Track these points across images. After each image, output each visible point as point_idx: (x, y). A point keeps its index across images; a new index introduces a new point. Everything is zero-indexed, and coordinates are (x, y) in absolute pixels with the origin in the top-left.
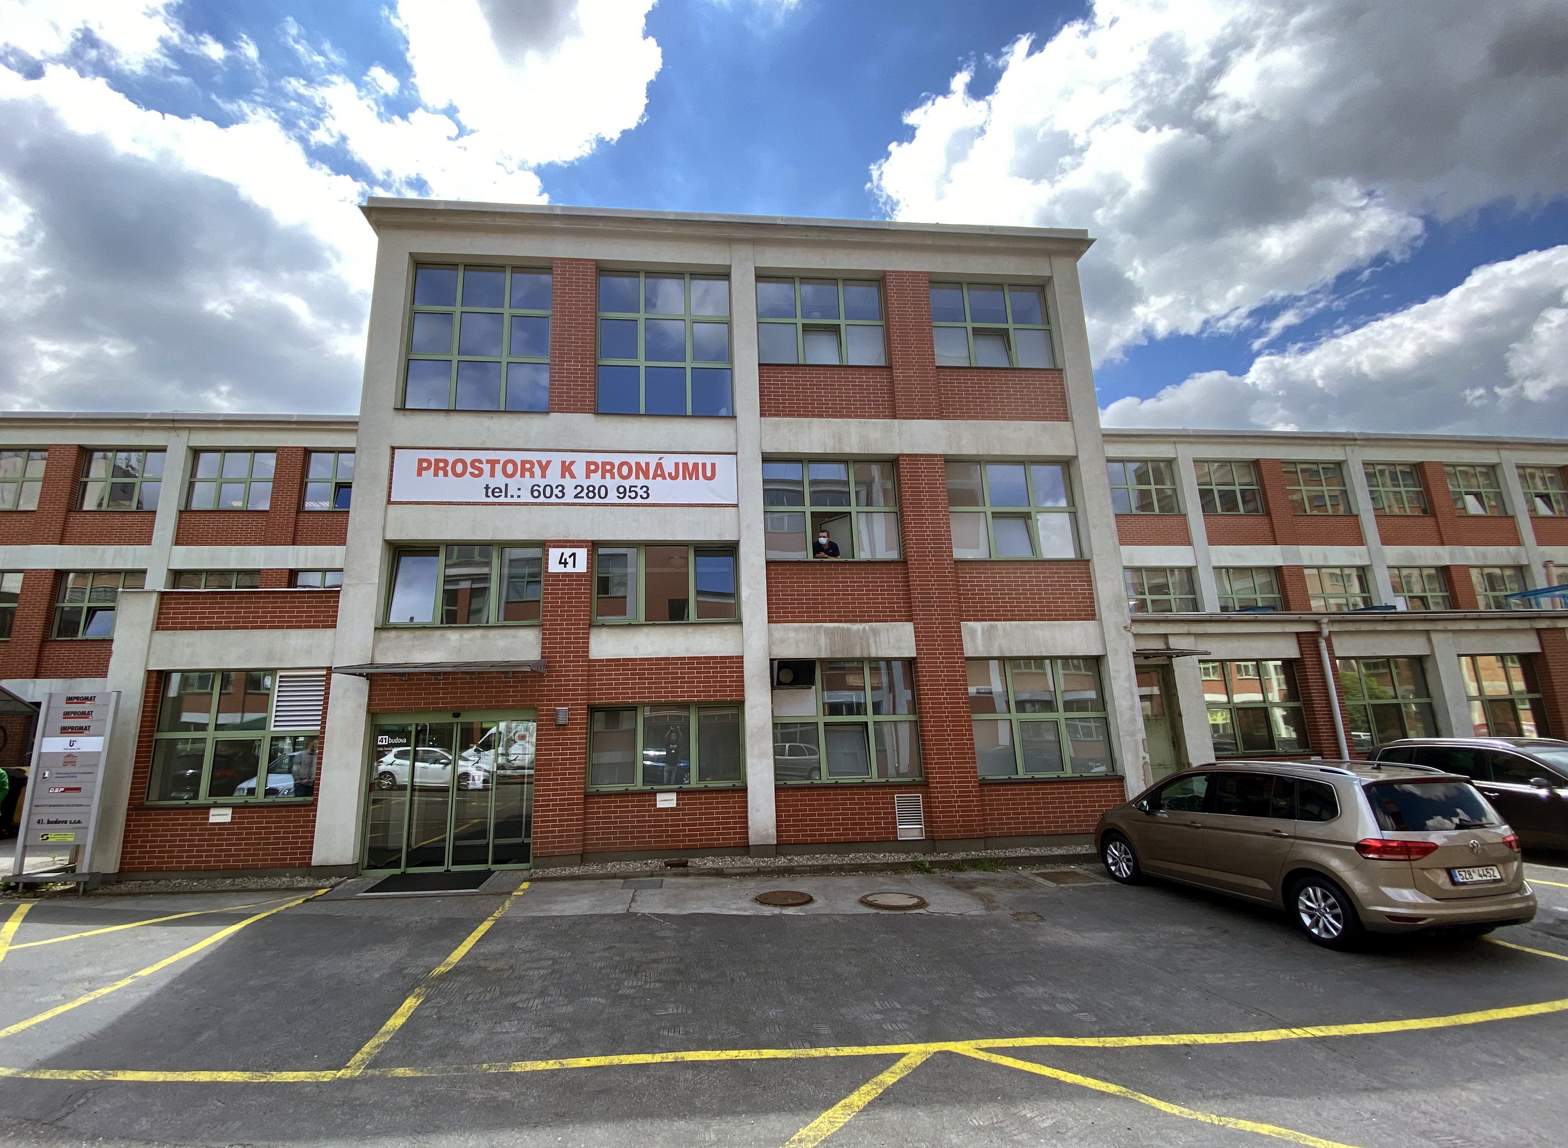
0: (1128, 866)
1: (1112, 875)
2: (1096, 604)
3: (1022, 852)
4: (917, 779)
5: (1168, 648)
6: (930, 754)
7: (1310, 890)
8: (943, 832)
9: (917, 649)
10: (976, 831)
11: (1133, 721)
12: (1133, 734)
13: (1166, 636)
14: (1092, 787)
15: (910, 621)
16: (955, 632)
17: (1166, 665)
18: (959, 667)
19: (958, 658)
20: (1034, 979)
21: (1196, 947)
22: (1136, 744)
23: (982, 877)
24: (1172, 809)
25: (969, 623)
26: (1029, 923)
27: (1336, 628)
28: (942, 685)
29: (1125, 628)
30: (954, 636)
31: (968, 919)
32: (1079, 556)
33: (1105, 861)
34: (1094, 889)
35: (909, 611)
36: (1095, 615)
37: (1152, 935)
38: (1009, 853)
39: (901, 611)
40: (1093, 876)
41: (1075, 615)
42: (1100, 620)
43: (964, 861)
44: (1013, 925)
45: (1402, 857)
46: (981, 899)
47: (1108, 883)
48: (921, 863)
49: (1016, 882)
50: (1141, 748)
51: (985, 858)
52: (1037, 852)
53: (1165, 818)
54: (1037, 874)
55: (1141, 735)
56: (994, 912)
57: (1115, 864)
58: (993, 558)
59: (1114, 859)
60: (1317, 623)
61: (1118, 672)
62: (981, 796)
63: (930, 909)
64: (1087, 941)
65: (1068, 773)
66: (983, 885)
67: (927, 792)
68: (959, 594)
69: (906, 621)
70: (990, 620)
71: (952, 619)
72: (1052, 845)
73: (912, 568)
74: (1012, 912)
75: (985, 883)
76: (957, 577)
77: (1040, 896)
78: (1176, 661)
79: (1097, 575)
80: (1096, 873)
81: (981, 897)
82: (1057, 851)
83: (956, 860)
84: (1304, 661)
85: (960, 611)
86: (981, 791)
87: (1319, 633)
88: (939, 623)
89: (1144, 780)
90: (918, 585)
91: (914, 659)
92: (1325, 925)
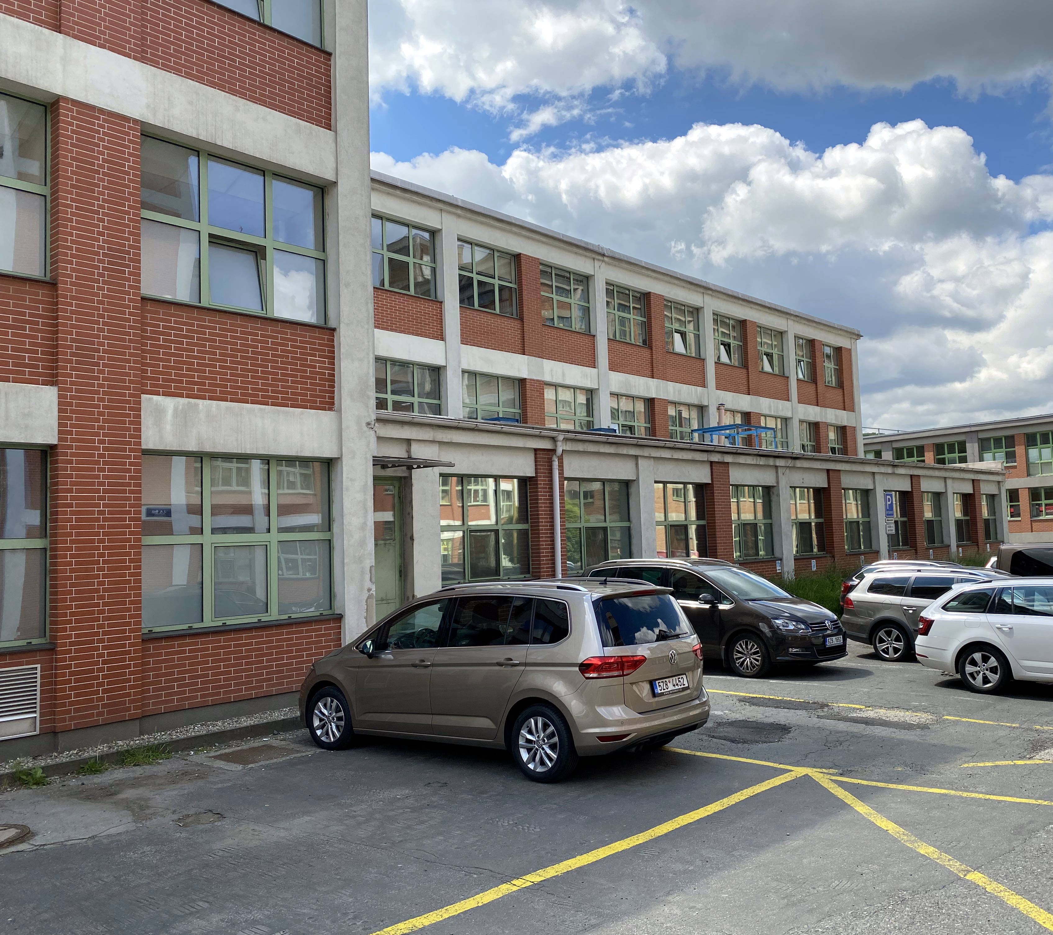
0: (337, 727)
1: (317, 742)
2: (336, 389)
3: (198, 730)
4: (34, 641)
5: (410, 457)
6: (65, 600)
7: (532, 721)
8: (72, 719)
9: (60, 432)
10: (129, 709)
11: (362, 543)
12: (360, 560)
13: (408, 442)
14: (301, 632)
15: (52, 384)
16: (131, 409)
17: (405, 478)
18: (131, 464)
19: (131, 450)
20: (205, 905)
21: (413, 810)
22: (362, 573)
23: (131, 775)
24: (399, 647)
25: (155, 397)
26: (201, 827)
27: (569, 446)
28: (98, 491)
29: (368, 424)
30: (128, 416)
31: (105, 841)
32: (323, 322)
33: (309, 724)
34: (292, 763)
35: (52, 368)
36: (333, 404)
37: (364, 806)
38: (178, 734)
39: (37, 367)
40: (292, 746)
41: (308, 401)
42: (339, 411)
43: (103, 758)
44: (178, 835)
45: (616, 673)
46: (128, 808)
47: (312, 751)
48: (28, 773)
49: (185, 774)
50: (368, 577)
51: (139, 748)
52: (219, 726)
53: (390, 660)
54: (216, 757)
55: (370, 561)
56: (148, 823)
57: (322, 727)
58: (204, 303)
59: (321, 720)
60: (554, 439)
61: (352, 480)
62: (143, 657)
63: (38, 841)
64: (283, 833)
65: (274, 615)
66: (133, 786)
67: (51, 661)
68: (144, 351)
69: (45, 383)
70: (188, 396)
71: (128, 388)
72: (239, 715)
73: (66, 297)
74: (176, 817)
75: (135, 783)
76: (143, 324)
77: (220, 786)
78: (417, 474)
79: (342, 350)
80: (295, 742)
81: (128, 805)
82: (246, 722)
83: (90, 758)
84: (537, 481)
85: (143, 378)
86: (143, 650)
87: (554, 451)
88: (105, 393)
89: (366, 618)
90: (73, 326)
91: (53, 447)
92: (541, 758)
